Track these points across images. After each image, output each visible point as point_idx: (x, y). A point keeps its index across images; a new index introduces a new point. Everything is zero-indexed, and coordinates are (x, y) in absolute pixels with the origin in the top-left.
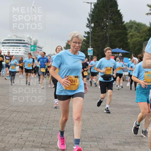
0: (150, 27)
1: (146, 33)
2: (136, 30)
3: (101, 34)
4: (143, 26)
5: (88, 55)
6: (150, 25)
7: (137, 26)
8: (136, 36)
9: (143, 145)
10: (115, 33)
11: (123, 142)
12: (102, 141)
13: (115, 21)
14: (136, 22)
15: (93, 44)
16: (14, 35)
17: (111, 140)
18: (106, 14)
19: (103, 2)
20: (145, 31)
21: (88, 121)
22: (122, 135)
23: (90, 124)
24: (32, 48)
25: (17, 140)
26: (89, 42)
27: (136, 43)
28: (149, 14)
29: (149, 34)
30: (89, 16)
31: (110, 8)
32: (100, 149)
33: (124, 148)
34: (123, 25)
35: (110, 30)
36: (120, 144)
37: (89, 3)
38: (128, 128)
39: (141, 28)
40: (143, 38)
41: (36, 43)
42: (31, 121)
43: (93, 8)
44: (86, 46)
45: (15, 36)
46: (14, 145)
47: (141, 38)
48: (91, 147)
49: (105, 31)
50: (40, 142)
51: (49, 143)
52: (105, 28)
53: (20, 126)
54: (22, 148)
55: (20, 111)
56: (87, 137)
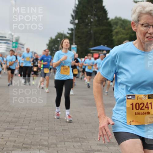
2: (122, 27)
3: (85, 31)
4: (128, 23)
7: (122, 23)
8: (121, 33)
10: (100, 30)
12: (86, 141)
13: (100, 17)
14: (122, 19)
15: (76, 41)
17: (95, 141)
18: (90, 10)
23: (73, 124)
24: (14, 45)
26: (73, 39)
31: (95, 4)
32: (84, 150)
33: (108, 149)
34: (108, 21)
36: (104, 145)
41: (18, 40)
42: (12, 120)
47: (126, 35)
48: (74, 147)
49: (89, 27)
50: (21, 143)
51: (31, 143)
52: (89, 24)
53: (1, 125)
54: (3, 149)
55: (1, 110)
56: (70, 137)
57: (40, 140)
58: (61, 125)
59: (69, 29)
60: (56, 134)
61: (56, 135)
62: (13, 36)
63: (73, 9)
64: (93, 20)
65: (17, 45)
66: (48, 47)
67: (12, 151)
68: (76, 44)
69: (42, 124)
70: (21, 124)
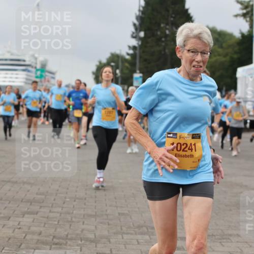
0: (241, 38)
1: (233, 49)
2: (217, 43)
3: (156, 50)
4: (227, 37)
6: (240, 35)
8: (216, 53)
14: (217, 30)
15: (142, 67)
16: (8, 50)
18: (164, 16)
20: (232, 45)
21: (133, 199)
23: (137, 204)
24: (38, 74)
25: (11, 232)
26: (136, 63)
28: (239, 15)
29: (238, 51)
31: (172, 5)
39: (225, 40)
40: (229, 57)
41: (45, 65)
42: (35, 199)
44: (130, 71)
45: (10, 53)
46: (7, 240)
48: (138, 243)
49: (163, 44)
50: (51, 235)
51: (67, 236)
52: (163, 39)
53: (18, 207)
54: (20, 246)
55: (17, 181)
56: (132, 226)
57: (83, 230)
58: (117, 207)
59: (129, 47)
60: (107, 221)
61: (108, 223)
62: (36, 59)
63: (136, 14)
64: (169, 31)
65: (43, 74)
66: (94, 76)
67: (35, 250)
68: (140, 72)
69: (85, 204)
70: (51, 205)
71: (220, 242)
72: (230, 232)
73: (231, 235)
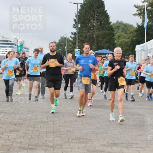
0: (137, 28)
1: (133, 34)
2: (123, 31)
3: (87, 35)
4: (130, 27)
5: (75, 55)
6: (137, 26)
7: (124, 27)
8: (123, 37)
9: (131, 146)
10: (102, 34)
11: (111, 143)
12: (90, 142)
13: (102, 22)
14: (123, 23)
15: (79, 45)
16: (1, 35)
17: (99, 142)
18: (93, 15)
19: (89, 3)
20: (133, 32)
21: (75, 122)
22: (110, 136)
23: (78, 126)
24: (19, 49)
25: (4, 142)
26: (76, 42)
27: (123, 44)
28: (136, 14)
29: (136, 35)
30: (76, 17)
31: (97, 8)
32: (88, 151)
33: (112, 149)
34: (110, 25)
35: (97, 31)
36: (108, 146)
37: (75, 4)
38: (116, 130)
39: (128, 29)
40: (131, 39)
41: (23, 44)
42: (18, 122)
43: (80, 9)
44: (73, 47)
45: (2, 37)
46: (2, 146)
47: (128, 39)
48: (79, 148)
50: (27, 144)
51: (37, 144)
53: (8, 127)
54: (9, 150)
55: (7, 112)
56: (75, 138)
57: (46, 141)
58: (66, 127)
61: (61, 136)
62: (17, 40)
63: (76, 14)
64: (95, 24)
65: (22, 49)
67: (18, 152)
68: (79, 48)
69: (47, 125)
70: (27, 126)
71: (127, 148)
72: (132, 142)
73: (133, 143)
